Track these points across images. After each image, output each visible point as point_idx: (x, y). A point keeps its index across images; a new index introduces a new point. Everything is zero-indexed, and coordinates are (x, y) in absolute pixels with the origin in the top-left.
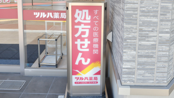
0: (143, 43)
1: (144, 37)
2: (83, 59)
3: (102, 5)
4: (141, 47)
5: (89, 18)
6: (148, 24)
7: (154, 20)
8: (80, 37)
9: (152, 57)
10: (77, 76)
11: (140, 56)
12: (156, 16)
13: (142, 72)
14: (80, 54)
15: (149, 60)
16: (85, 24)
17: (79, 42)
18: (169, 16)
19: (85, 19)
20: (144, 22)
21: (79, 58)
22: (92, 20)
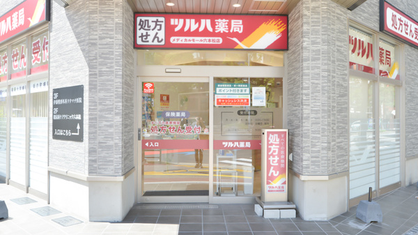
0: (313, 149)
1: (314, 146)
2: (274, 172)
3: (287, 130)
4: (313, 152)
5: (278, 140)
6: (315, 138)
7: (318, 136)
8: (272, 154)
9: (318, 157)
10: (270, 185)
11: (312, 157)
12: (319, 134)
13: (313, 167)
14: (272, 168)
15: (317, 159)
16: (276, 145)
17: (271, 158)
18: (326, 133)
19: (275, 141)
20: (313, 137)
21: (271, 171)
22: (280, 141)
